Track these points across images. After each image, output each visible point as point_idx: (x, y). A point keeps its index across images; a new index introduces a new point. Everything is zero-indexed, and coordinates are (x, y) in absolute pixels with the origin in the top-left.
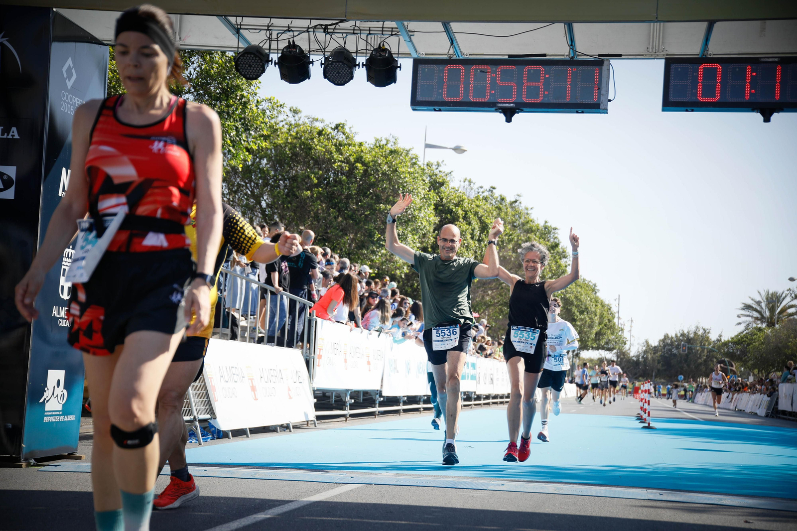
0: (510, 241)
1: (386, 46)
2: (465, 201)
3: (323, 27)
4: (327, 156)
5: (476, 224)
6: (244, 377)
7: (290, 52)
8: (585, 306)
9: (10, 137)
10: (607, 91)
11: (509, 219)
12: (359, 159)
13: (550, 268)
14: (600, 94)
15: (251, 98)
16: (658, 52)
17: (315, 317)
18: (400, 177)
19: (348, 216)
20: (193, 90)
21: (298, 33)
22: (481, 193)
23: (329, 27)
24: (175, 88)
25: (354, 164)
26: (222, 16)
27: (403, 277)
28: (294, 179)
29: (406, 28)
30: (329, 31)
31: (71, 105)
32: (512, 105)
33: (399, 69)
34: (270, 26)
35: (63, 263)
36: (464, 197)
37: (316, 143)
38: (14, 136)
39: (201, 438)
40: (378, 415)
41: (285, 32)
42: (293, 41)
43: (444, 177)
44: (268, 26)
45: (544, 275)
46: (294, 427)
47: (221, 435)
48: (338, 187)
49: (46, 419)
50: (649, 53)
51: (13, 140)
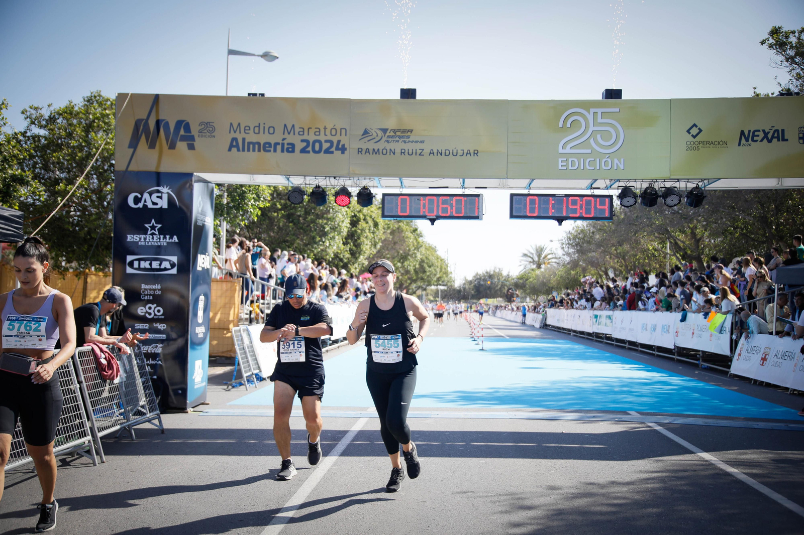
0: (389, 228)
1: (367, 186)
5: (371, 223)
7: (317, 190)
9: (173, 241)
10: (482, 209)
14: (479, 211)
16: (505, 186)
21: (321, 180)
31: (201, 220)
32: (434, 217)
33: (374, 199)
35: (199, 304)
38: (175, 240)
39: (256, 382)
42: (318, 185)
48: (294, 210)
49: (196, 387)
50: (500, 186)
51: (175, 243)
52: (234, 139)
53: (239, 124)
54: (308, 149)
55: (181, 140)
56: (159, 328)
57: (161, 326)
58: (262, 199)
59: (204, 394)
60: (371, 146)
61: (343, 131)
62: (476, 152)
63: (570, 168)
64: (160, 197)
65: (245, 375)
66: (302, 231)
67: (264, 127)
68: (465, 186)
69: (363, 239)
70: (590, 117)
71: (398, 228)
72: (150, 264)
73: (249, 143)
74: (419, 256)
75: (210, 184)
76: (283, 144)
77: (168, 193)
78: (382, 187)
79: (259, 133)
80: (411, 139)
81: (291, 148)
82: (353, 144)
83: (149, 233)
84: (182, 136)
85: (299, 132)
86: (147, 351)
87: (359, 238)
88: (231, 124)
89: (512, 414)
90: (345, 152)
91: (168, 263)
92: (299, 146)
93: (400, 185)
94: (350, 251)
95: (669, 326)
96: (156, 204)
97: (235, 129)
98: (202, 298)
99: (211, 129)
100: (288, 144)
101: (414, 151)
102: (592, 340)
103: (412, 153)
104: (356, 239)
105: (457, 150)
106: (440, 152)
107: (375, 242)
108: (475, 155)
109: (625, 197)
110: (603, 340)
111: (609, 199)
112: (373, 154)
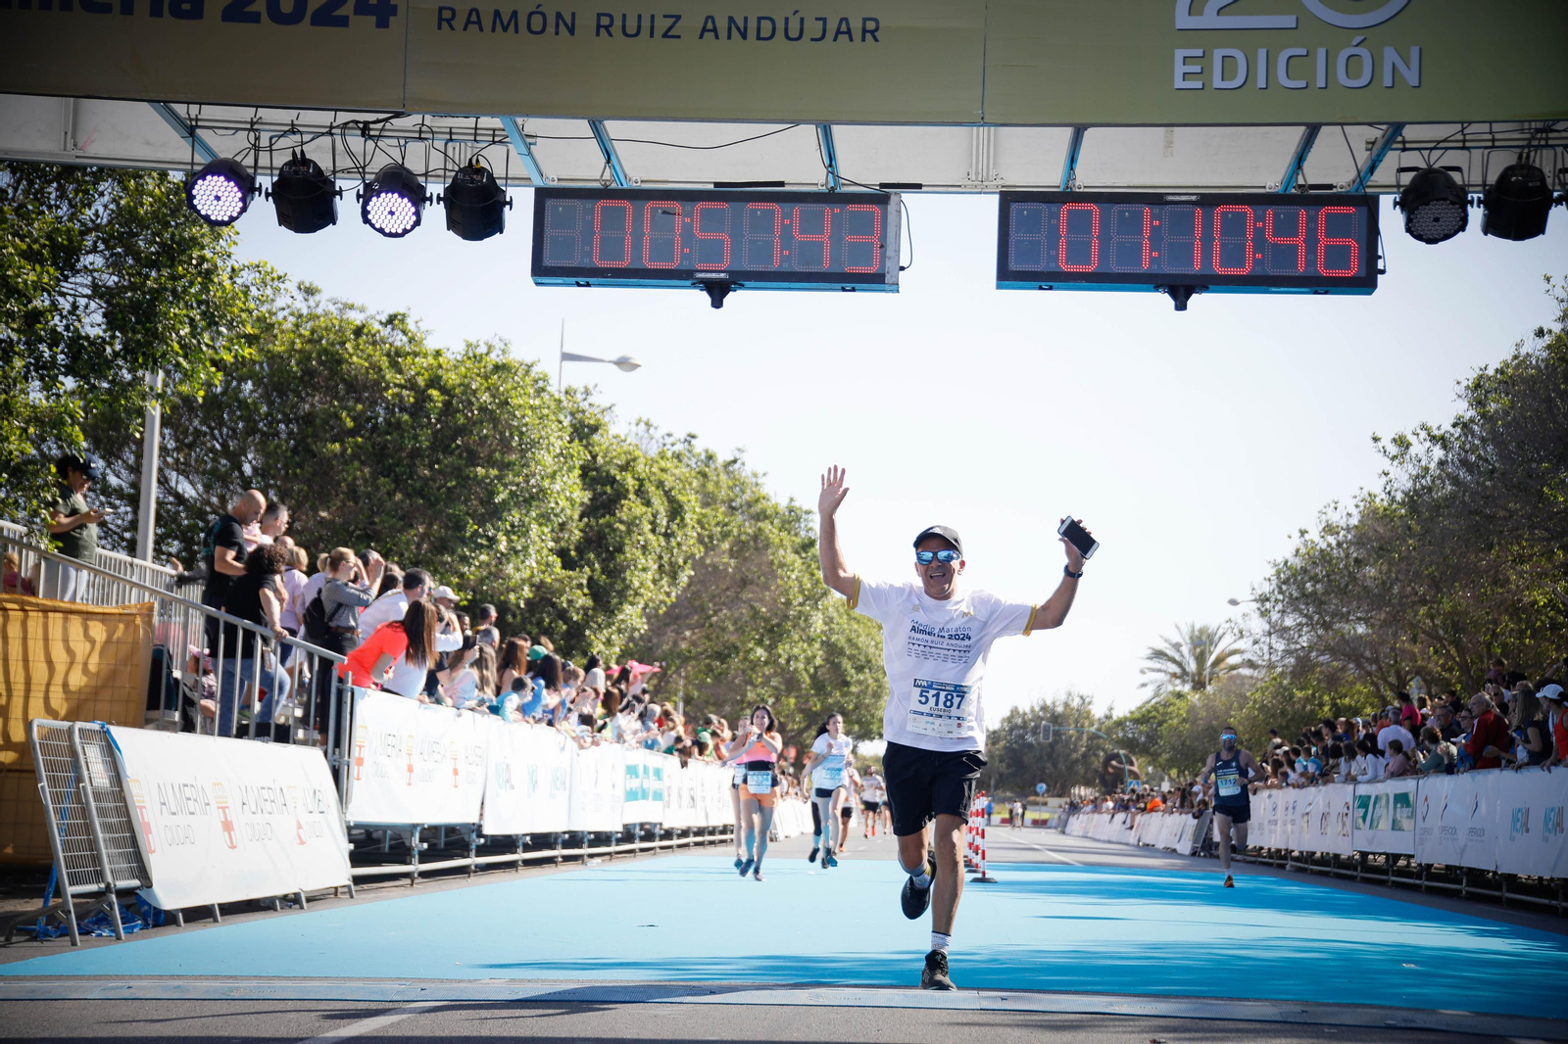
0: (725, 535)
1: (483, 164)
2: (639, 461)
3: (361, 125)
4: (372, 376)
5: (660, 504)
6: (208, 804)
7: (296, 173)
8: (866, 657)
10: (898, 251)
11: (723, 494)
12: (435, 382)
13: (801, 586)
14: (883, 257)
15: (220, 263)
16: (987, 180)
17: (350, 685)
18: (515, 416)
19: (414, 490)
20: (101, 246)
21: (311, 136)
22: (669, 446)
23: (372, 126)
24: (65, 242)
25: (425, 391)
26: (159, 102)
27: (522, 606)
28: (308, 419)
29: (520, 130)
30: (372, 133)
32: (722, 275)
33: (508, 207)
34: (256, 123)
36: (637, 453)
37: (351, 351)
39: (121, 926)
40: (475, 872)
41: (285, 134)
42: (302, 152)
43: (599, 416)
44: (252, 123)
45: (789, 599)
46: (308, 900)
47: (164, 919)
48: (395, 435)
50: (970, 182)
54: (248, 9)
62: (871, 25)
63: (1218, 83)
65: (71, 890)
69: (631, 552)
71: (755, 538)
74: (818, 623)
87: (620, 549)
90: (392, 19)
94: (589, 586)
101: (646, 24)
103: (639, 27)
104: (612, 553)
105: (802, 19)
106: (742, 27)
107: (671, 564)
108: (868, 35)
109: (1427, 204)
110: (1384, 872)
111: (1364, 210)
112: (493, 30)
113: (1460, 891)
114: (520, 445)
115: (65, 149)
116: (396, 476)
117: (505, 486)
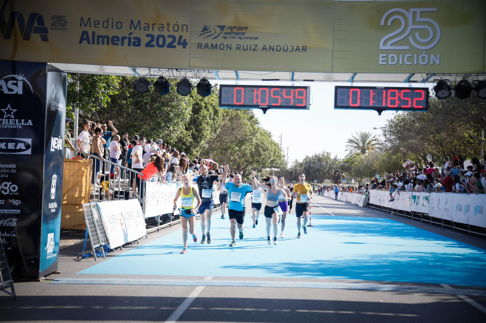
0: (227, 115)
1: (206, 78)
5: (211, 111)
7: (161, 81)
8: (266, 147)
9: (28, 124)
10: (309, 100)
14: (306, 102)
16: (330, 79)
26: (130, 67)
31: (54, 106)
32: (266, 107)
35: (52, 182)
38: (29, 124)
39: (104, 253)
40: (172, 226)
42: (162, 76)
44: (149, 68)
47: (110, 251)
48: (141, 98)
49: (48, 257)
50: (326, 80)
51: (30, 126)
52: (85, 33)
53: (89, 19)
54: (151, 44)
55: (34, 32)
56: (14, 203)
57: (16, 202)
58: (112, 88)
59: (55, 264)
60: (210, 41)
61: (185, 27)
62: (304, 48)
63: (390, 63)
64: (16, 84)
65: (94, 247)
66: (149, 117)
67: (112, 22)
68: (295, 78)
69: (204, 125)
70: (410, 16)
71: (236, 116)
72: (6, 145)
73: (99, 37)
74: (254, 141)
75: (62, 73)
76: (130, 38)
77: (23, 80)
78: (220, 79)
79: (108, 27)
80: (246, 36)
81: (137, 42)
82: (193, 40)
83: (5, 117)
84: (35, 27)
85: (144, 27)
86: (3, 224)
87: (201, 125)
88: (82, 19)
89: (334, 285)
90: (187, 46)
91: (23, 144)
92: (145, 40)
93: (235, 77)
94: (192, 135)
95: (482, 207)
96: (12, 90)
97: (86, 24)
98: (55, 176)
99: (63, 23)
100: (134, 38)
101: (249, 47)
102: (411, 218)
103: (247, 48)
104: (198, 125)
105: (287, 46)
106: (272, 47)
107: (215, 128)
108: (304, 50)
109: (441, 90)
110: (421, 218)
111: (425, 91)
112: (211, 49)
113: (441, 225)
114: (177, 101)
115: (100, 71)
116: (142, 110)
117: (173, 113)
